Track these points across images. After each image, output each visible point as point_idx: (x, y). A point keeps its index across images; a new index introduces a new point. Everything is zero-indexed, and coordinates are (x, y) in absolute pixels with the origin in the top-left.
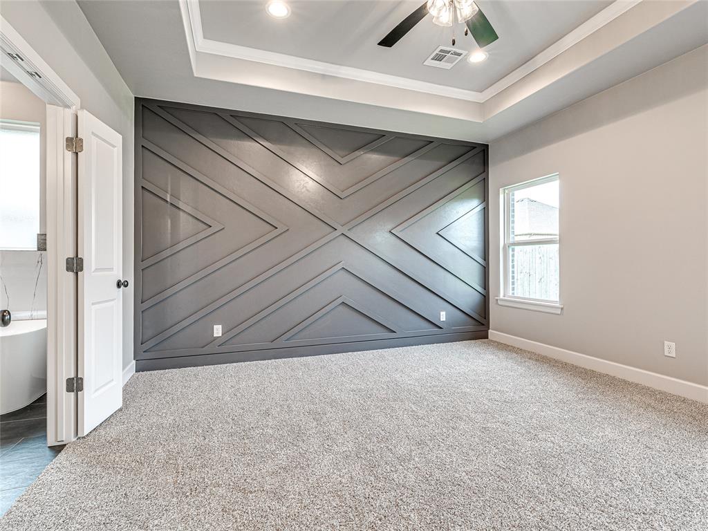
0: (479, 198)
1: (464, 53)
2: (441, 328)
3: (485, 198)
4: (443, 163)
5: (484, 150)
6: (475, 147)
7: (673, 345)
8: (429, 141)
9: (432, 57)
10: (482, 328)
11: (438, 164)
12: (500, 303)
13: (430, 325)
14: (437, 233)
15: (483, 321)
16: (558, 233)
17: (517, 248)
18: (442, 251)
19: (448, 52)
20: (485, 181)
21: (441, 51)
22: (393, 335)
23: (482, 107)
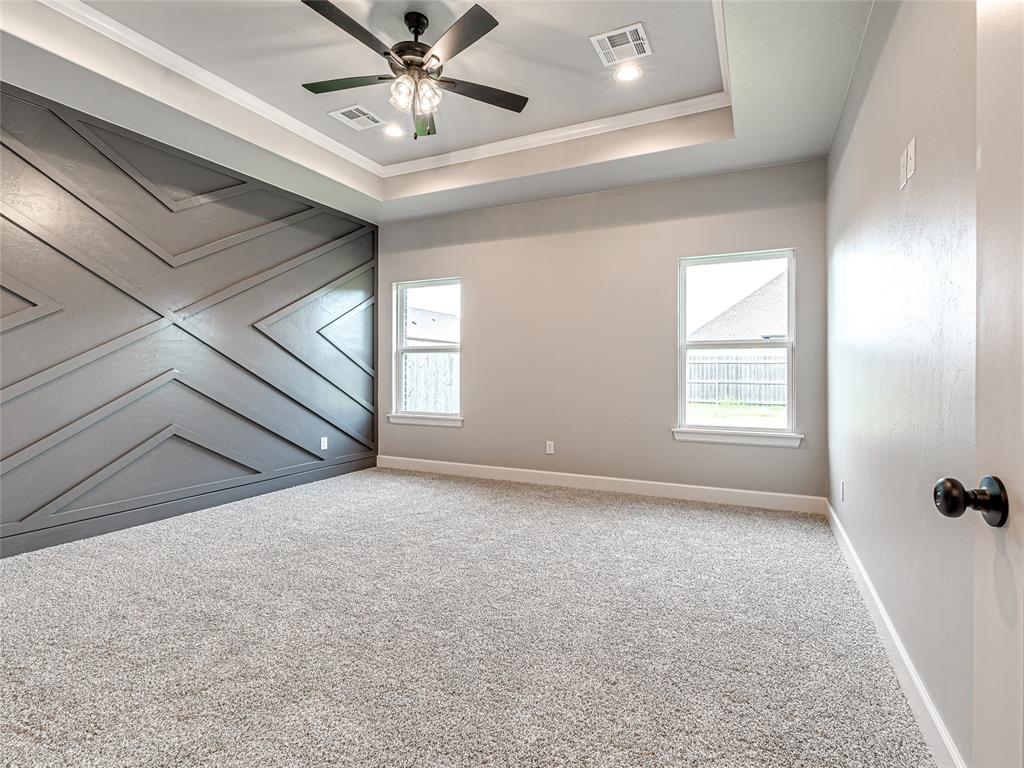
0: (366, 292)
1: (382, 122)
2: (322, 459)
3: (373, 292)
4: (327, 239)
5: (373, 232)
6: (363, 226)
7: (552, 443)
8: (309, 205)
9: (344, 111)
10: (369, 454)
11: (319, 239)
12: (391, 420)
13: (309, 458)
14: (318, 332)
15: (371, 445)
16: (459, 341)
17: (411, 356)
18: (322, 355)
19: (365, 114)
20: (374, 271)
21: (357, 110)
22: (257, 477)
23: (383, 183)
